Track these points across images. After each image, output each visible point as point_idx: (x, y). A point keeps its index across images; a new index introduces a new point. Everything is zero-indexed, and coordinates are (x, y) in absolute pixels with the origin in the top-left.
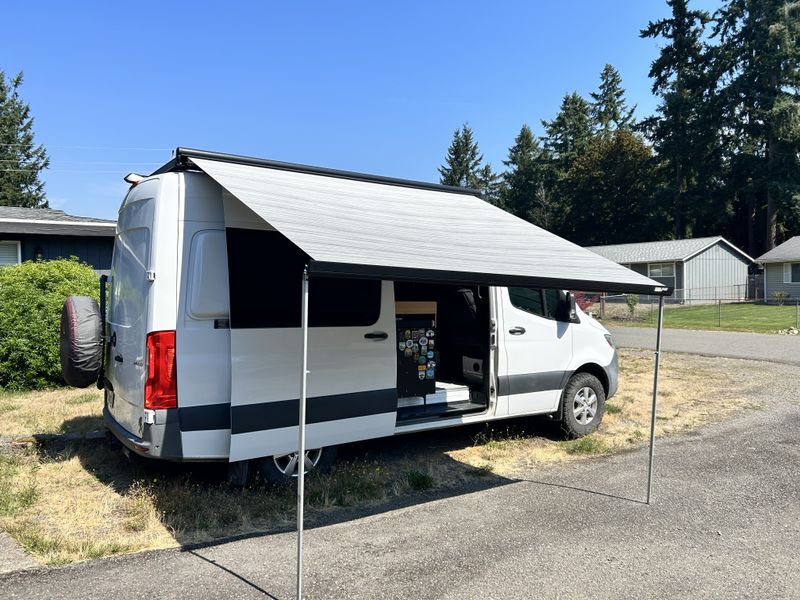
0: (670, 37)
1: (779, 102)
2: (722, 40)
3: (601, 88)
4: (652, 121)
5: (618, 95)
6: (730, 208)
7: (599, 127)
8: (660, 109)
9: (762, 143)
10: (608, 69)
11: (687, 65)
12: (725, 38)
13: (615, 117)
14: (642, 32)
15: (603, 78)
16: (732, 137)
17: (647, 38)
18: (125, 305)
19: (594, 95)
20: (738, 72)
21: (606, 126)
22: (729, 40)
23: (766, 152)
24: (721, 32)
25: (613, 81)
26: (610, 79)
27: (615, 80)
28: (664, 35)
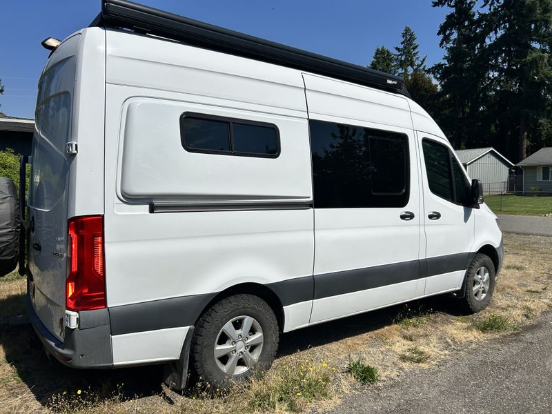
0: (452, 7)
1: (531, 53)
2: (490, 9)
3: (402, 43)
4: (439, 66)
5: (414, 49)
6: (493, 128)
7: (400, 71)
8: (446, 58)
9: (516, 83)
10: (407, 30)
11: (465, 27)
12: (492, 8)
13: (412, 64)
14: (433, 3)
15: (403, 37)
16: (496, 78)
17: (437, 7)
18: (44, 186)
19: (397, 48)
20: (501, 32)
21: (406, 70)
22: (495, 9)
23: (519, 89)
24: (490, 3)
25: (410, 38)
26: (408, 37)
27: (412, 38)
28: (449, 5)
